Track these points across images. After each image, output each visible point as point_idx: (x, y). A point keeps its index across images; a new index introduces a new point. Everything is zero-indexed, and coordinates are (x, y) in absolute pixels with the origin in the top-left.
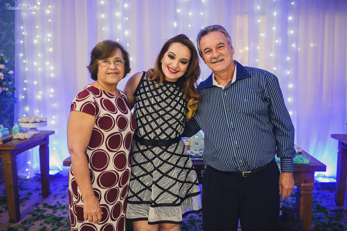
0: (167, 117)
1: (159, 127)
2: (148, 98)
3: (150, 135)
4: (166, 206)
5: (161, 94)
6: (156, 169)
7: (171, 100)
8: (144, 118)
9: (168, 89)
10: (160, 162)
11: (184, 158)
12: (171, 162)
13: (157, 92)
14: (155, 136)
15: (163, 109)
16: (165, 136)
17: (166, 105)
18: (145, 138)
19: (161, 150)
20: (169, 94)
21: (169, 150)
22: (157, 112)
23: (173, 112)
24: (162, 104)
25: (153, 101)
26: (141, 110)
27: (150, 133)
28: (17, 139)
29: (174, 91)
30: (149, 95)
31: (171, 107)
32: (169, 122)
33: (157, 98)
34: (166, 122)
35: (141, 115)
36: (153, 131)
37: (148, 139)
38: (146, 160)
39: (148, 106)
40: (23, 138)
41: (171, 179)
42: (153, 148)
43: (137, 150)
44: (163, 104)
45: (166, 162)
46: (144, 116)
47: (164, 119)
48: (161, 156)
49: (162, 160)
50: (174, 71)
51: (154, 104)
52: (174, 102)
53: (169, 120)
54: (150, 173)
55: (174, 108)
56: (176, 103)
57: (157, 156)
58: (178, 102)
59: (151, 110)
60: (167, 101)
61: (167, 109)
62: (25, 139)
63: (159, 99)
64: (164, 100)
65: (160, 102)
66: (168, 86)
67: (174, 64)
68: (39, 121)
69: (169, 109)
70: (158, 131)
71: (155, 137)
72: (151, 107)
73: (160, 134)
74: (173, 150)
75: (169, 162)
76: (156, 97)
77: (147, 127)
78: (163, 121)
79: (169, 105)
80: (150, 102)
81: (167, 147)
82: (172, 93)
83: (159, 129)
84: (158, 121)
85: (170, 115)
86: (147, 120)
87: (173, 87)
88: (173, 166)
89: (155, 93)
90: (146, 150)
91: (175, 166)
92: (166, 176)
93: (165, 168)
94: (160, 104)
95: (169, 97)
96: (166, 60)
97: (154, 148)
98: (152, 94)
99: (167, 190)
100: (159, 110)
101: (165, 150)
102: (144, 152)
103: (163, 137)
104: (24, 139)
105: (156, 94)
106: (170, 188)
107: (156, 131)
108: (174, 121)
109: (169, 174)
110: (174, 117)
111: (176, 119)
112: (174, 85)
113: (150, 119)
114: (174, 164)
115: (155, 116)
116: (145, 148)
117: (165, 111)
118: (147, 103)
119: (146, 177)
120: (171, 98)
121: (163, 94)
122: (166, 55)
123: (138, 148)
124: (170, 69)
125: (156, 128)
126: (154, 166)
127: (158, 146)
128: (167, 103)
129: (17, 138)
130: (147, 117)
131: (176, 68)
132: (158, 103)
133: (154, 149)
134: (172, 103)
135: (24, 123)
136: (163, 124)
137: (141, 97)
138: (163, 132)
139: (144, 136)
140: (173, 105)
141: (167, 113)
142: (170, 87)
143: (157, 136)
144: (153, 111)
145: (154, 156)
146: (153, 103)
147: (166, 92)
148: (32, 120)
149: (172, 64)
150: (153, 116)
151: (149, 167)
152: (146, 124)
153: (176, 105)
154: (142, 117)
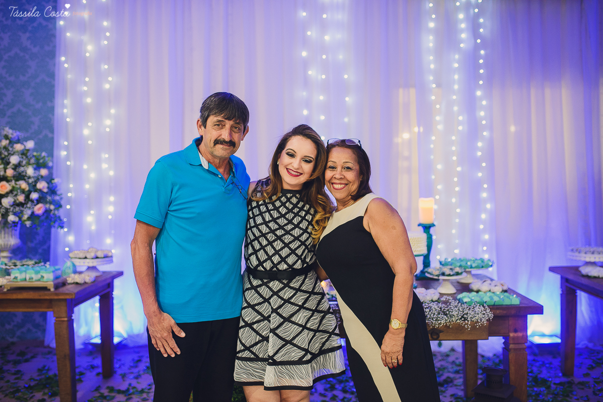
0: (288, 239)
1: (277, 252)
2: (261, 214)
3: (264, 264)
4: (289, 365)
5: (280, 207)
6: (275, 311)
7: (293, 215)
8: (256, 242)
9: (289, 200)
10: (280, 302)
11: (316, 296)
12: (296, 301)
13: (274, 205)
14: (272, 265)
15: (281, 227)
16: (285, 266)
17: (286, 222)
18: (259, 268)
19: (281, 286)
20: (291, 206)
21: (292, 285)
22: (273, 232)
23: (296, 232)
24: (280, 221)
25: (267, 217)
26: (252, 231)
27: (265, 261)
28: (74, 283)
29: (298, 203)
30: (263, 209)
31: (293, 224)
32: (290, 245)
33: (274, 213)
34: (287, 245)
35: (252, 237)
36: (270, 258)
37: (263, 270)
38: (261, 300)
39: (261, 224)
40: (83, 282)
41: (296, 326)
42: (269, 282)
43: (249, 286)
44: (282, 221)
45: (288, 301)
46: (257, 238)
47: (283, 242)
48: (281, 294)
49: (282, 299)
50: (295, 173)
51: (270, 221)
52: (298, 218)
53: (290, 242)
54: (267, 318)
55: (297, 226)
56: (300, 219)
57: (276, 293)
58: (303, 218)
59: (265, 229)
60: (287, 216)
61: (287, 227)
62: (85, 283)
63: (276, 214)
64: (283, 216)
65: (278, 218)
66: (289, 195)
67: (295, 163)
68: (103, 256)
69: (290, 227)
70: (276, 259)
71: (272, 268)
72: (266, 225)
73: (279, 263)
74: (299, 285)
75: (293, 303)
76: (271, 212)
77: (261, 254)
78: (282, 245)
79: (290, 222)
80: (263, 219)
81: (290, 281)
82: (295, 206)
83: (277, 256)
84: (275, 244)
85: (292, 235)
86: (261, 244)
87: (297, 198)
88: (298, 308)
89: (270, 207)
90: (260, 286)
91: (302, 307)
92: (289, 322)
93: (287, 310)
94: (278, 221)
95: (289, 211)
96: (285, 159)
97: (272, 283)
98: (267, 208)
99: (290, 342)
100: (277, 230)
101: (287, 285)
102: (258, 289)
103: (283, 267)
104: (83, 284)
105: (273, 208)
106: (294, 338)
107: (273, 258)
108: (298, 243)
109: (293, 319)
110: (297, 238)
111: (300, 241)
112: (297, 195)
113: (264, 242)
114: (300, 305)
115: (271, 237)
116: (260, 282)
117: (284, 230)
118: (259, 220)
119: (262, 324)
120: (294, 213)
121: (282, 208)
122: (284, 152)
123: (251, 283)
124: (290, 171)
125: (274, 255)
126: (272, 308)
127: (277, 280)
128: (287, 219)
129: (72, 282)
130: (260, 240)
131: (298, 169)
132: (274, 220)
133: (271, 285)
134: (295, 219)
135: (80, 258)
136: (282, 249)
137: (253, 213)
138: (283, 260)
139: (258, 266)
140: (295, 221)
141: (288, 233)
142: (291, 197)
143: (275, 265)
144: (268, 230)
145: (271, 293)
146: (267, 220)
147: (287, 205)
148: (93, 255)
149: (292, 164)
150: (268, 237)
151: (265, 309)
152: (259, 250)
153: (300, 222)
154: (254, 240)
